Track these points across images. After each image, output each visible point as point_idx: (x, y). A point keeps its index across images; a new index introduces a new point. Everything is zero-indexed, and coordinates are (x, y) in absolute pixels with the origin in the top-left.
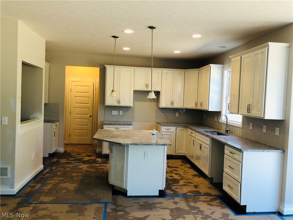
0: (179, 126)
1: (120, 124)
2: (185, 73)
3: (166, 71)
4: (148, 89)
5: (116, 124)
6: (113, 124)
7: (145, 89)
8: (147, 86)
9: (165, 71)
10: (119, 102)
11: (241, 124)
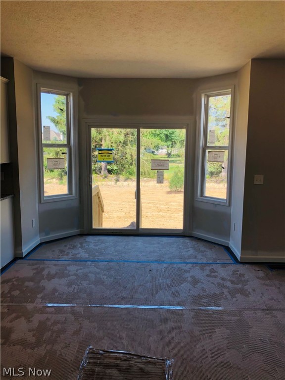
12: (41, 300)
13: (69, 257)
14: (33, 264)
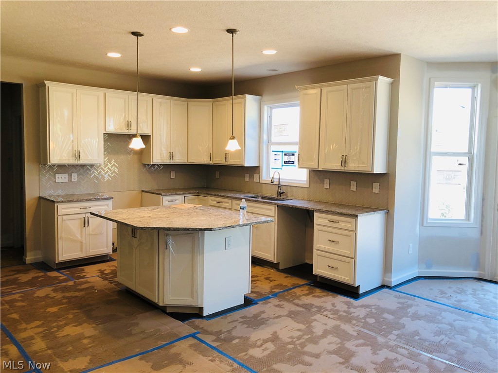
0: (189, 193)
1: (90, 200)
2: (188, 103)
3: (160, 100)
4: (130, 131)
5: (82, 201)
6: (77, 201)
7: (125, 131)
8: (129, 124)
9: (158, 99)
10: (77, 156)
11: (306, 183)
12: (396, 337)
13: (450, 302)
14: (400, 297)
